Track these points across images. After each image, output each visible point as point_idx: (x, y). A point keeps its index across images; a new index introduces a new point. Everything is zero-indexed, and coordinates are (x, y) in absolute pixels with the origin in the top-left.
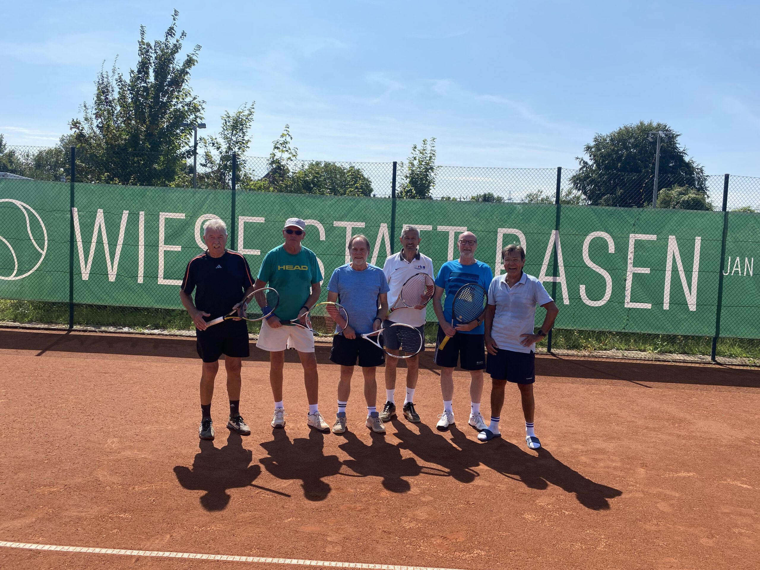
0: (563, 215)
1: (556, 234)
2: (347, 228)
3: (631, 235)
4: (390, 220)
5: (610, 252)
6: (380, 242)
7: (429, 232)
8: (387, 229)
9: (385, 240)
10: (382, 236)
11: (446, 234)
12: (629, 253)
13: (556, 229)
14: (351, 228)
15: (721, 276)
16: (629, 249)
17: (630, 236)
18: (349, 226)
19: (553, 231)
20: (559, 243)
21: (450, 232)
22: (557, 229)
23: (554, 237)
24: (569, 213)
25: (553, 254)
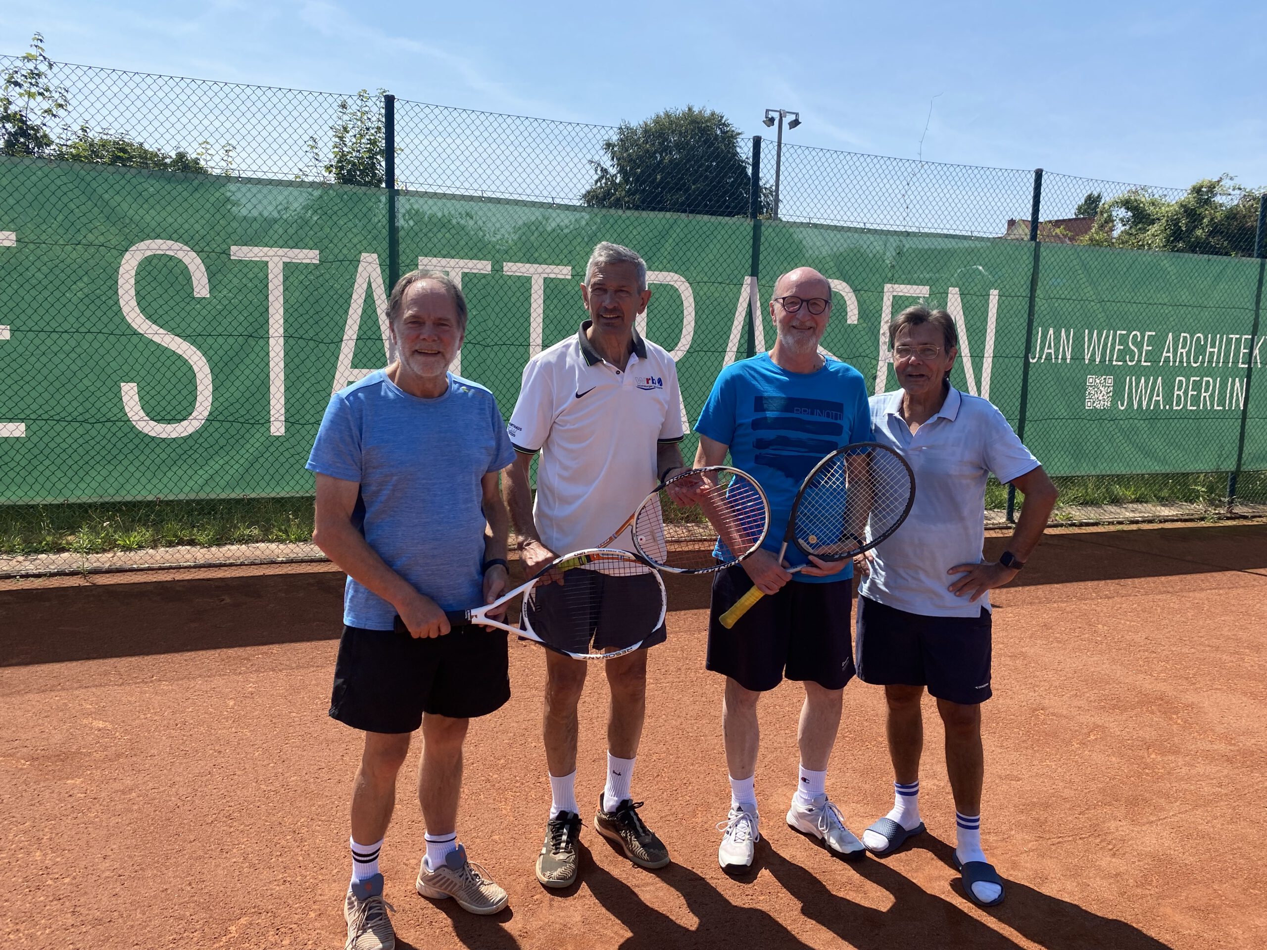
0: (766, 245)
1: (752, 285)
2: (271, 265)
3: (888, 287)
4: (385, 244)
5: (849, 322)
6: (361, 301)
7: (484, 276)
8: (379, 270)
9: (376, 297)
10: (365, 286)
11: (525, 283)
12: (882, 324)
13: (752, 275)
14: (281, 266)
15: (1027, 364)
16: (883, 315)
17: (885, 290)
18: (276, 259)
19: (746, 278)
20: (758, 304)
21: (535, 277)
22: (754, 273)
23: (748, 290)
24: (776, 240)
25: (747, 328)
